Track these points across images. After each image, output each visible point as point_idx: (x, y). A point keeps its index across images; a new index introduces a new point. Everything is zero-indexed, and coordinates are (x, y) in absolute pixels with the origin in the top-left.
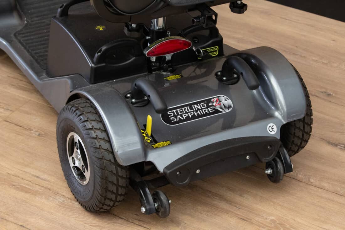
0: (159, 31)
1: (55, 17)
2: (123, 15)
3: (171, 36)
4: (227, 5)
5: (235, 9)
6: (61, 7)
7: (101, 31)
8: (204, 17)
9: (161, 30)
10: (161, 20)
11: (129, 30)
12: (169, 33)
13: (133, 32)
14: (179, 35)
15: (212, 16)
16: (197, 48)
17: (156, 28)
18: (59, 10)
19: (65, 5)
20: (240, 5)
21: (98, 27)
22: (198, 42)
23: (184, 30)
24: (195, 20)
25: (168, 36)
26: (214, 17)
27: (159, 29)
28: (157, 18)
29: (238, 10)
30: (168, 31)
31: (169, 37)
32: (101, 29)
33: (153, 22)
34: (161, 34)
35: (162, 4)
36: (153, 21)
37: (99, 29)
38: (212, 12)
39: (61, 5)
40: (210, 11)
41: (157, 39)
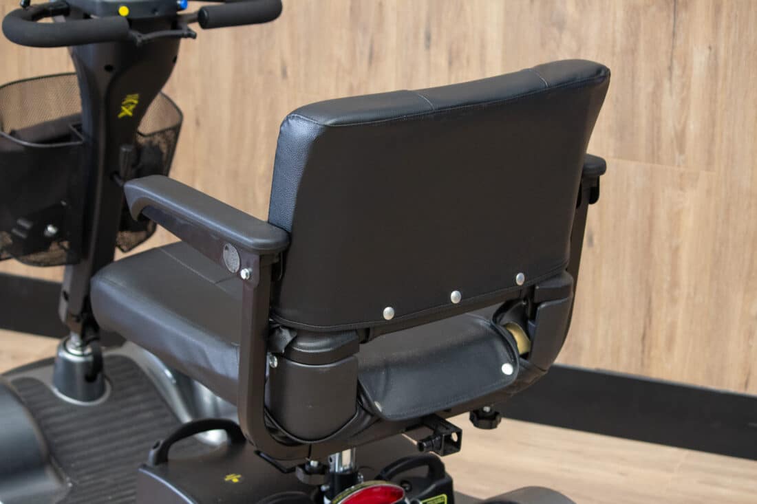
0: (345, 473)
1: (145, 467)
2: (300, 444)
3: (365, 480)
4: (467, 415)
5: (482, 422)
6: (155, 447)
7: (236, 484)
8: (439, 437)
9: (348, 473)
10: (347, 454)
11: (307, 473)
12: (360, 476)
13: (314, 476)
14: (379, 478)
15: (450, 436)
16: (412, 500)
17: (338, 469)
18: (152, 453)
19: (162, 442)
20: (489, 415)
21: (228, 478)
22: (411, 490)
23: (386, 469)
24: (425, 444)
25: (360, 482)
26: (455, 437)
27: (344, 471)
28: (340, 451)
29: (486, 422)
30: (359, 474)
31: (363, 483)
32: (235, 480)
33: (333, 459)
34: (348, 479)
35: (368, 418)
36: (332, 456)
37: (231, 481)
38: (452, 429)
39: (154, 443)
40: (448, 426)
41: (342, 490)
